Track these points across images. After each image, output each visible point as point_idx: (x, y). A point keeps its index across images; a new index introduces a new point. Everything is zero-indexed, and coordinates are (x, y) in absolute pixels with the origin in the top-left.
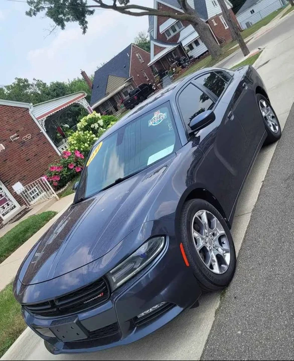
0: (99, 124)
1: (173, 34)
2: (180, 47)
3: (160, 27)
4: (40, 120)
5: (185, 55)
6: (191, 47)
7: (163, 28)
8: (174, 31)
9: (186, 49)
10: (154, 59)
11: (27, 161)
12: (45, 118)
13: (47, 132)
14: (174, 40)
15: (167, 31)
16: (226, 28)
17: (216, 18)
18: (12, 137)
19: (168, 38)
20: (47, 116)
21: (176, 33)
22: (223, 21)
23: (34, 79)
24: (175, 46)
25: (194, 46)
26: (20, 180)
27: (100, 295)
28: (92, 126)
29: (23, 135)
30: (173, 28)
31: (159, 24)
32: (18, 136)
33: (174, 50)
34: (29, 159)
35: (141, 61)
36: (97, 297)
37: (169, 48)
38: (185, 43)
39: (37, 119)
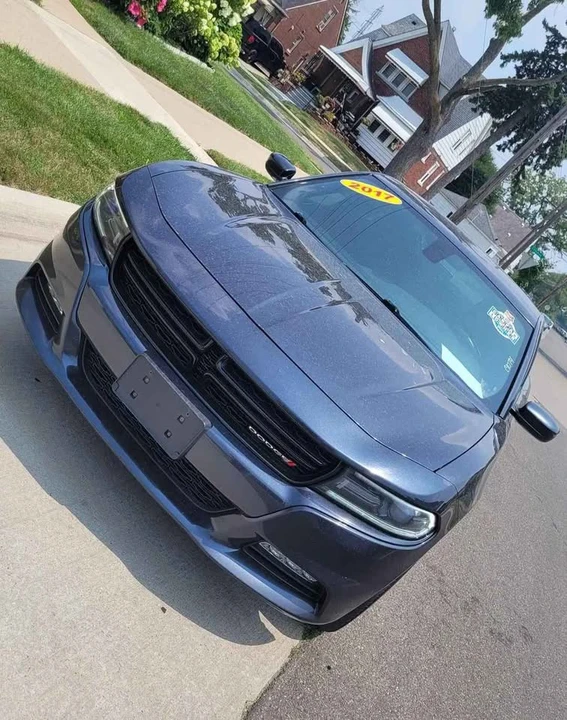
1: (389, 80)
2: (371, 104)
3: (398, 49)
5: (357, 116)
6: (375, 125)
7: (396, 57)
8: (397, 82)
9: (370, 118)
10: (333, 54)
14: (380, 88)
15: (392, 67)
16: (419, 181)
17: (436, 158)
19: (380, 73)
21: (392, 86)
22: (430, 172)
24: (369, 94)
25: (378, 132)
27: (287, 461)
28: (224, 3)
30: (402, 76)
31: (403, 46)
33: (361, 94)
35: (322, 25)
36: (279, 453)
37: (364, 84)
38: (378, 110)
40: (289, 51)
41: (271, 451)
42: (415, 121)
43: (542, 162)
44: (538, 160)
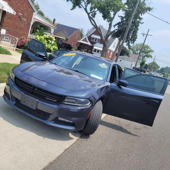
0: (52, 42)
1: (94, 41)
2: (92, 47)
3: (93, 35)
4: (34, 19)
5: (91, 50)
6: (95, 50)
7: (93, 36)
8: (95, 41)
9: (94, 49)
10: (81, 41)
11: (16, 27)
12: (36, 21)
13: (32, 25)
14: (93, 43)
15: (93, 38)
16: (110, 57)
17: (111, 51)
18: (20, 14)
19: (92, 40)
20: (38, 21)
21: (95, 42)
22: (111, 54)
23: (37, 3)
24: (91, 45)
25: (97, 51)
26: (7, 30)
27: (55, 101)
28: (49, 40)
29: (23, 17)
30: (96, 39)
31: (94, 33)
32: (22, 16)
33: (90, 46)
34: (17, 27)
35: (77, 37)
36: (53, 100)
37: (89, 44)
38: (95, 47)
39: (34, 18)
40: (72, 45)
41: (51, 100)
42: (102, 45)
43: (132, 41)
44: (131, 41)
